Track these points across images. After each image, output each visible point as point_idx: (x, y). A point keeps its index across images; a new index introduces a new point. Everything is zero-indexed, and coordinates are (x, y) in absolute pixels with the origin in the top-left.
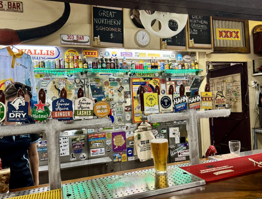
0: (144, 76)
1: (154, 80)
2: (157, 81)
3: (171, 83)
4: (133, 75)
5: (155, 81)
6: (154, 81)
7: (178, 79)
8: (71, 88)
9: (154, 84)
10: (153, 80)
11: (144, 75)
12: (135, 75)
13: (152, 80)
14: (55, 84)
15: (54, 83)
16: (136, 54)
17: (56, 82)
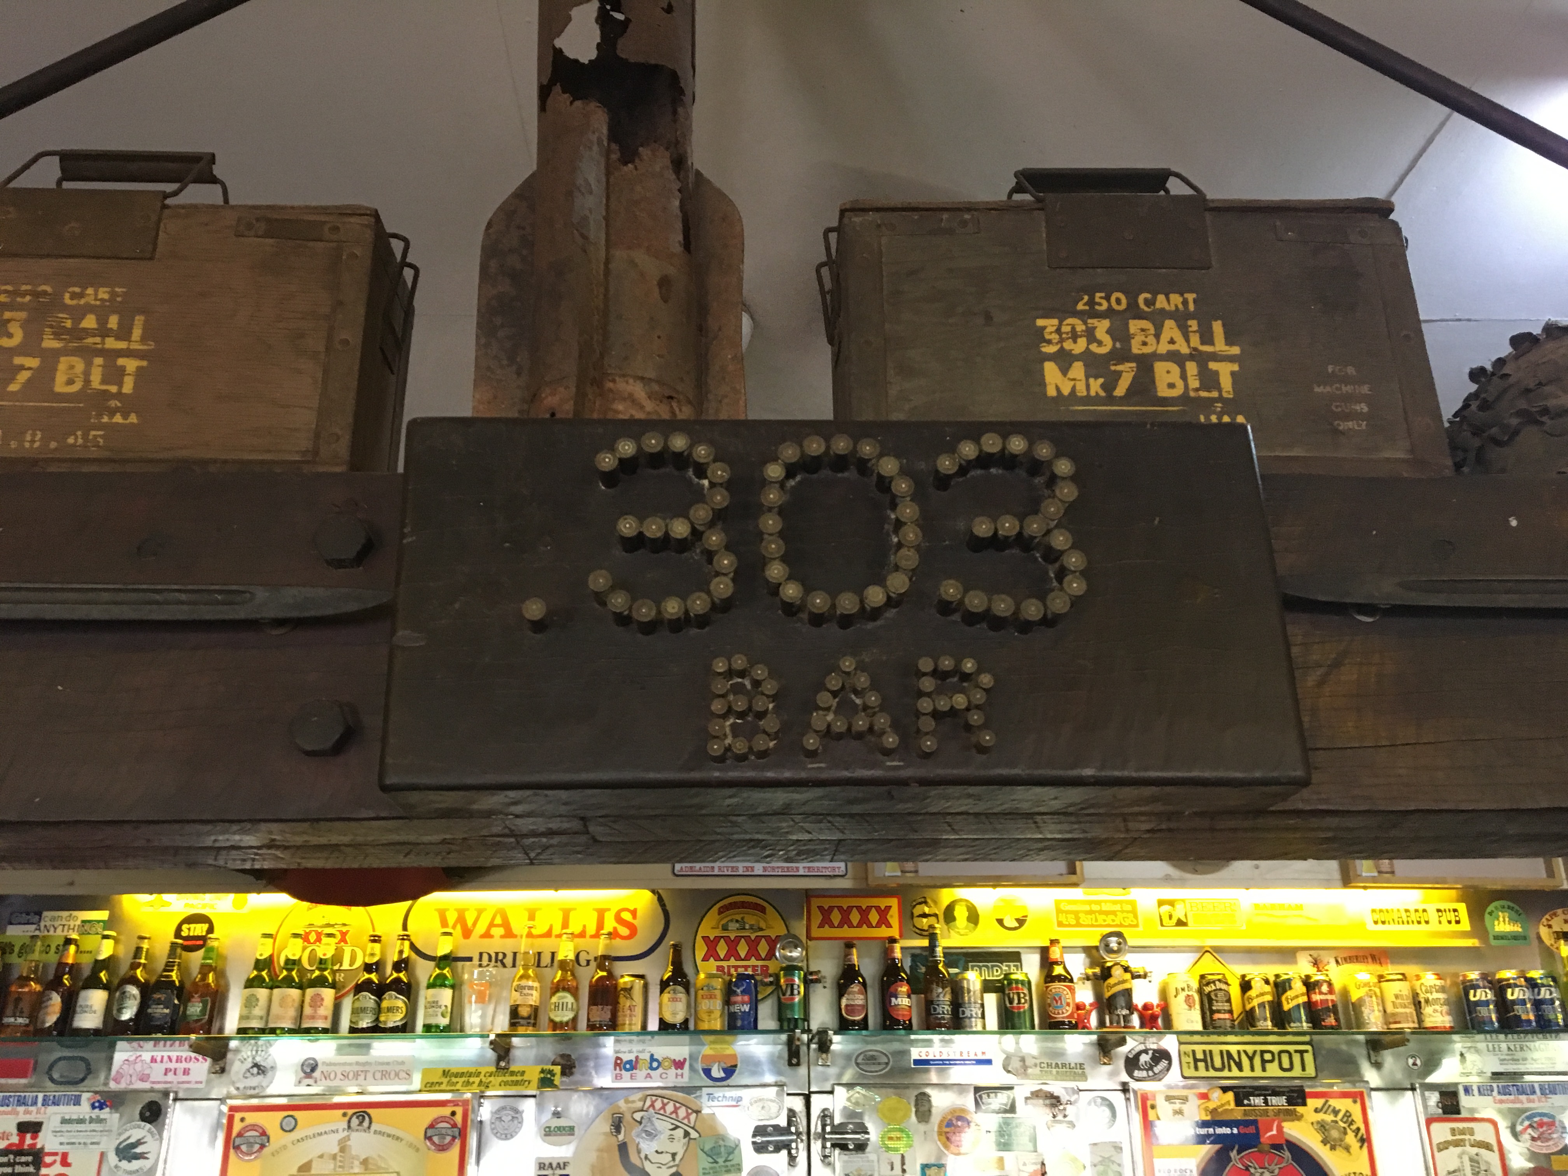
0: (1235, 1072)
1: (1318, 1103)
2: (1348, 1114)
3: (1462, 1132)
4: (1151, 1068)
5: (1329, 1118)
6: (1321, 1116)
7: (1523, 1098)
8: (721, 1161)
9: (1325, 1142)
10: (1312, 1103)
11: (1240, 1067)
12: (1164, 1064)
13: (1304, 1104)
14: (621, 1137)
15: (617, 1125)
16: (1166, 909)
17: (628, 1117)
